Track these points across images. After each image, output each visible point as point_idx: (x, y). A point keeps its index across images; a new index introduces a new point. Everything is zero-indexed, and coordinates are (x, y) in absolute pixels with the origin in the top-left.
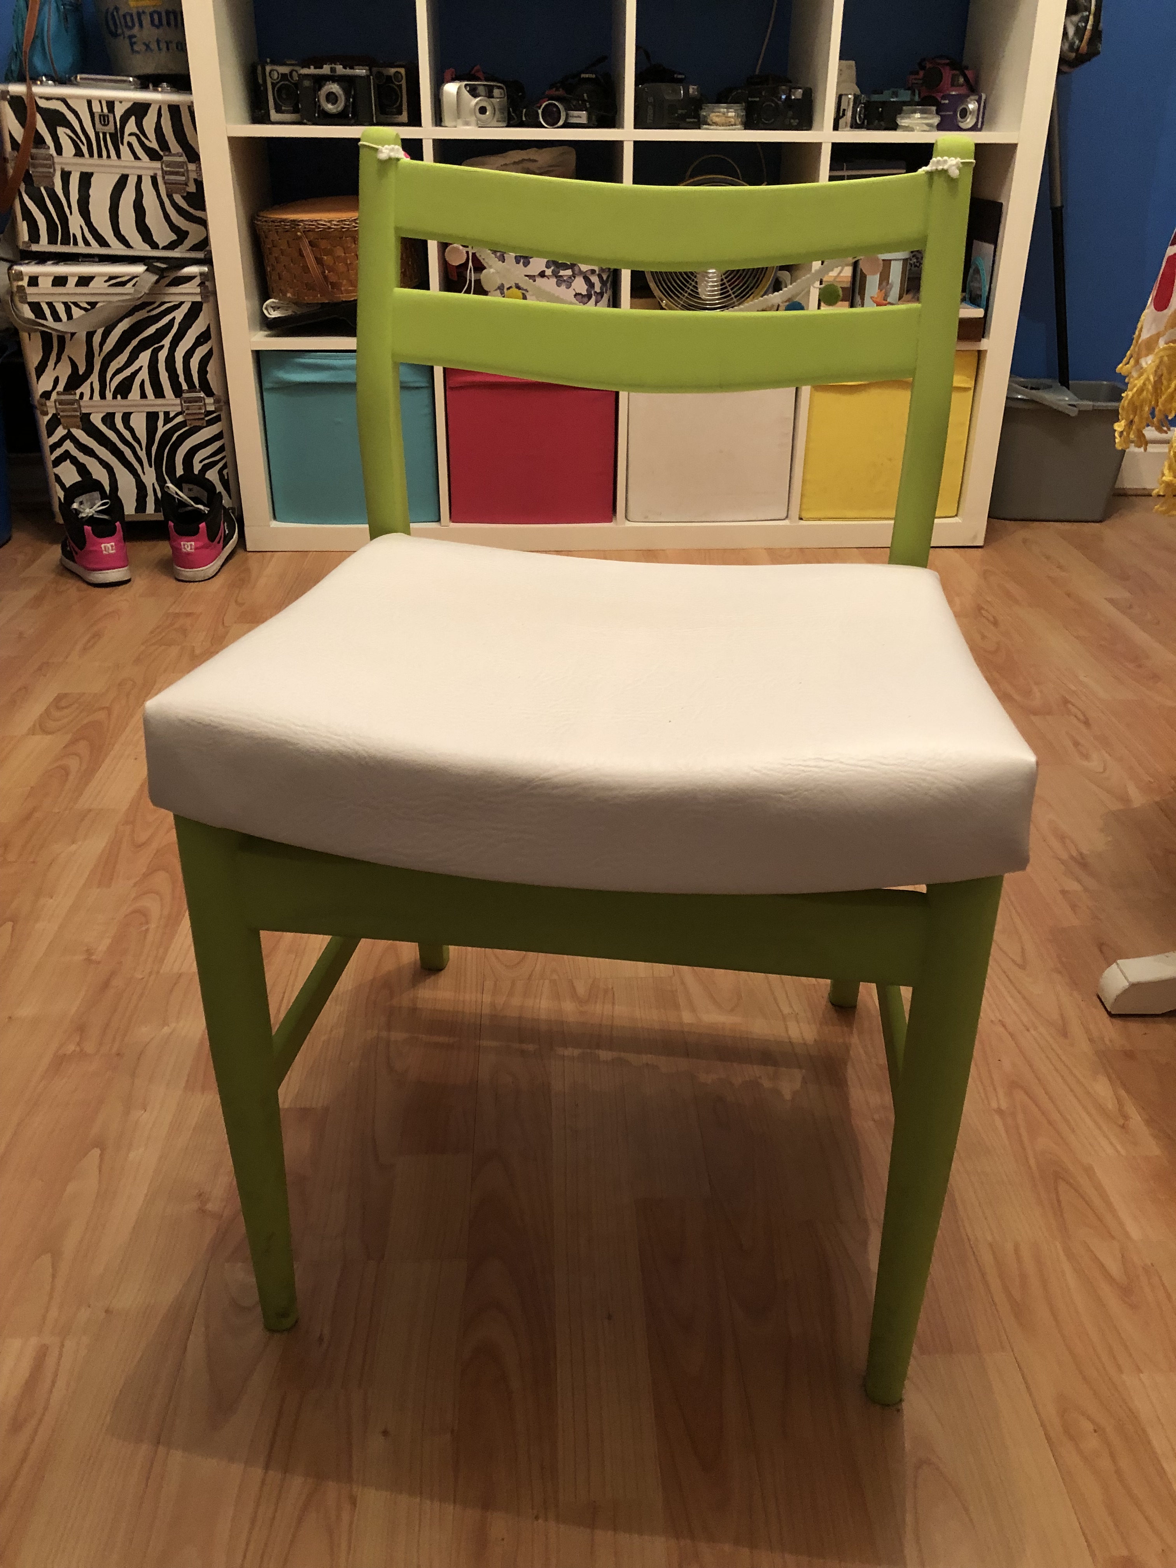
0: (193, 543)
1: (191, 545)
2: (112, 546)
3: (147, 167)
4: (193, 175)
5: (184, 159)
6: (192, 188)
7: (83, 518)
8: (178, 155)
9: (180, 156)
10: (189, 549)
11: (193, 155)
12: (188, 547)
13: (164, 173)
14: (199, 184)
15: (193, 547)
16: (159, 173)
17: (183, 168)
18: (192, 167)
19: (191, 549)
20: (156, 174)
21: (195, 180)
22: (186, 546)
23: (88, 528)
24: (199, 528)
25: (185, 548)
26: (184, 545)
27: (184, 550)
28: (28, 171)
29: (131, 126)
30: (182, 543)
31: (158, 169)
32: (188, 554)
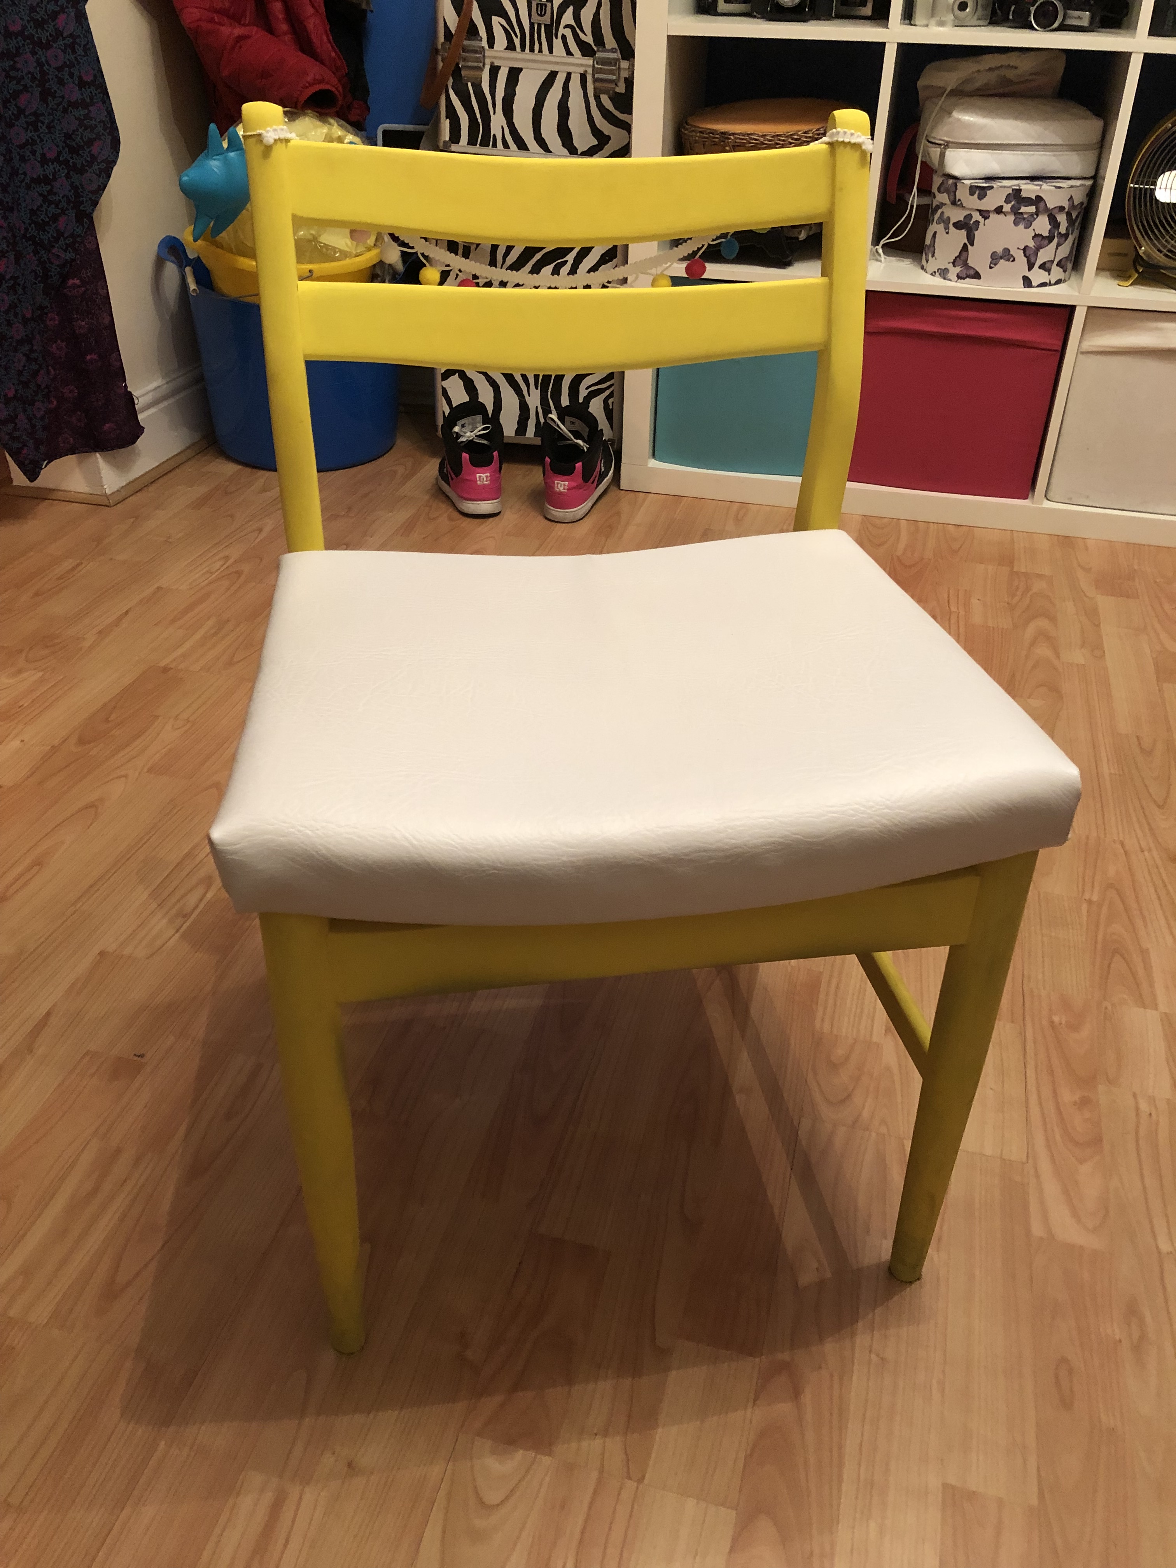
0: (567, 483)
1: (564, 485)
2: (487, 477)
3: (580, 63)
4: (625, 74)
5: (617, 55)
6: (621, 89)
7: (462, 442)
8: (613, 50)
9: (614, 52)
10: (561, 489)
11: (627, 51)
12: (561, 486)
13: (595, 71)
14: (629, 83)
15: (566, 487)
16: (590, 71)
17: (615, 65)
18: (624, 64)
19: (564, 489)
20: (586, 71)
21: (626, 79)
22: (559, 485)
23: (465, 456)
24: (575, 467)
25: (558, 488)
26: (558, 484)
27: (556, 489)
28: (458, 64)
29: (568, 17)
30: (556, 481)
31: (589, 66)
32: (560, 493)
